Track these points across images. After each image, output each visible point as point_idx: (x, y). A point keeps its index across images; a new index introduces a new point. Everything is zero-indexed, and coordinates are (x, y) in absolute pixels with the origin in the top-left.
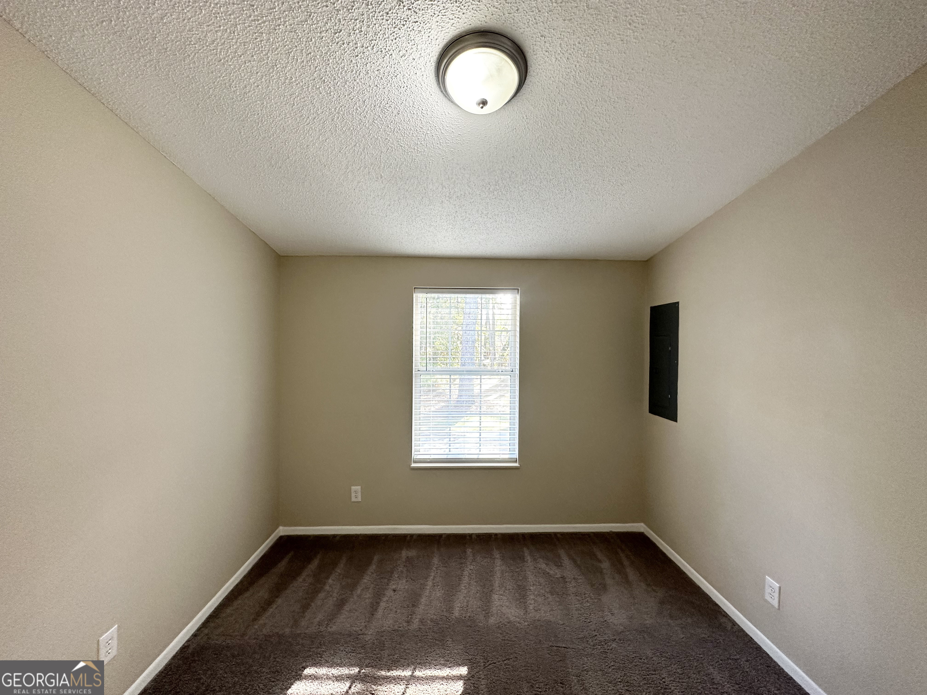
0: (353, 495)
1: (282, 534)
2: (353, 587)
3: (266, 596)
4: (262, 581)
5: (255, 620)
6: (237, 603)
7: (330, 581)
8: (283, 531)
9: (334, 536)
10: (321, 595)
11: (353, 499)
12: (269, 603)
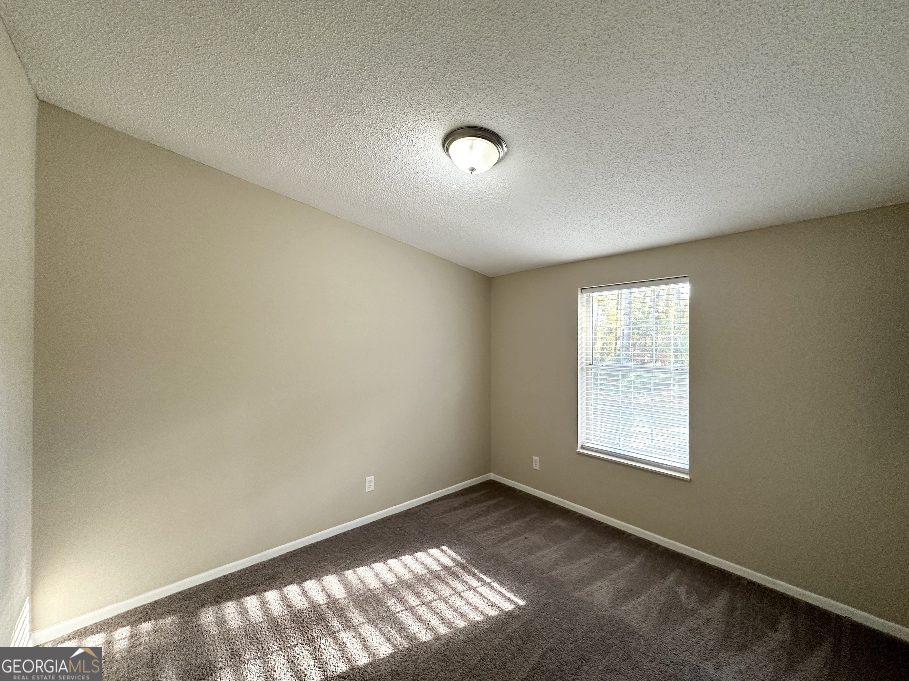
0: (534, 463)
1: (492, 478)
2: (502, 523)
3: (456, 505)
4: (462, 498)
5: (443, 513)
6: (441, 502)
7: (494, 514)
8: (492, 476)
9: (521, 491)
10: (482, 519)
11: (534, 467)
12: (455, 509)
